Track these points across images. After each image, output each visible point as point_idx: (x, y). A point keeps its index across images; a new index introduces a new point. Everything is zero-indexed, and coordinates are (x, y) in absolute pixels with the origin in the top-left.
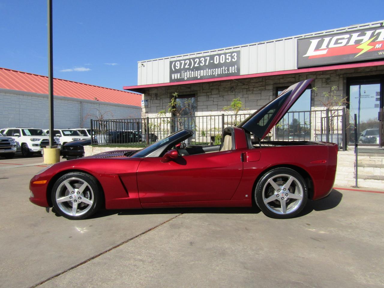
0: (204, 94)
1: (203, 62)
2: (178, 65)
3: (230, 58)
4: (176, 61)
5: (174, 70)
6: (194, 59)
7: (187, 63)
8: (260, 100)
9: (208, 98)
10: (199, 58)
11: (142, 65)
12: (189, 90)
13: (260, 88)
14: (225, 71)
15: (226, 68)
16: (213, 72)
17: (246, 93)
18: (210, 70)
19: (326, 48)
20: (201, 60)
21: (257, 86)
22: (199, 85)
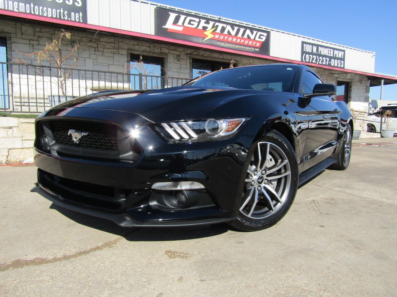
0: (24, 41)
9: (33, 49)
14: (64, 16)
15: (66, 12)
16: (43, 12)
18: (36, 6)
19: (182, 25)
21: (109, 47)
22: (14, 26)
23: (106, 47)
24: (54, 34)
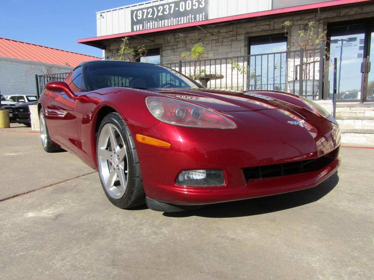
0: (169, 48)
1: (167, 9)
2: (140, 14)
3: (197, 3)
4: (137, 10)
5: (135, 21)
6: (157, 7)
7: (149, 12)
8: (230, 52)
9: (174, 52)
10: (163, 5)
11: (101, 16)
12: (153, 44)
13: (231, 38)
14: (192, 19)
15: (193, 16)
16: (178, 21)
17: (215, 45)
18: (175, 19)
20: (165, 7)
21: (228, 36)
22: (164, 38)
23: (225, 37)
24: (187, 37)
